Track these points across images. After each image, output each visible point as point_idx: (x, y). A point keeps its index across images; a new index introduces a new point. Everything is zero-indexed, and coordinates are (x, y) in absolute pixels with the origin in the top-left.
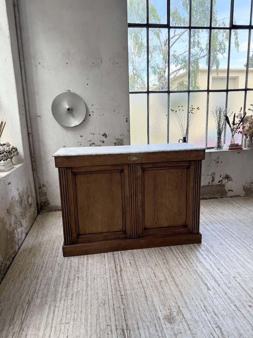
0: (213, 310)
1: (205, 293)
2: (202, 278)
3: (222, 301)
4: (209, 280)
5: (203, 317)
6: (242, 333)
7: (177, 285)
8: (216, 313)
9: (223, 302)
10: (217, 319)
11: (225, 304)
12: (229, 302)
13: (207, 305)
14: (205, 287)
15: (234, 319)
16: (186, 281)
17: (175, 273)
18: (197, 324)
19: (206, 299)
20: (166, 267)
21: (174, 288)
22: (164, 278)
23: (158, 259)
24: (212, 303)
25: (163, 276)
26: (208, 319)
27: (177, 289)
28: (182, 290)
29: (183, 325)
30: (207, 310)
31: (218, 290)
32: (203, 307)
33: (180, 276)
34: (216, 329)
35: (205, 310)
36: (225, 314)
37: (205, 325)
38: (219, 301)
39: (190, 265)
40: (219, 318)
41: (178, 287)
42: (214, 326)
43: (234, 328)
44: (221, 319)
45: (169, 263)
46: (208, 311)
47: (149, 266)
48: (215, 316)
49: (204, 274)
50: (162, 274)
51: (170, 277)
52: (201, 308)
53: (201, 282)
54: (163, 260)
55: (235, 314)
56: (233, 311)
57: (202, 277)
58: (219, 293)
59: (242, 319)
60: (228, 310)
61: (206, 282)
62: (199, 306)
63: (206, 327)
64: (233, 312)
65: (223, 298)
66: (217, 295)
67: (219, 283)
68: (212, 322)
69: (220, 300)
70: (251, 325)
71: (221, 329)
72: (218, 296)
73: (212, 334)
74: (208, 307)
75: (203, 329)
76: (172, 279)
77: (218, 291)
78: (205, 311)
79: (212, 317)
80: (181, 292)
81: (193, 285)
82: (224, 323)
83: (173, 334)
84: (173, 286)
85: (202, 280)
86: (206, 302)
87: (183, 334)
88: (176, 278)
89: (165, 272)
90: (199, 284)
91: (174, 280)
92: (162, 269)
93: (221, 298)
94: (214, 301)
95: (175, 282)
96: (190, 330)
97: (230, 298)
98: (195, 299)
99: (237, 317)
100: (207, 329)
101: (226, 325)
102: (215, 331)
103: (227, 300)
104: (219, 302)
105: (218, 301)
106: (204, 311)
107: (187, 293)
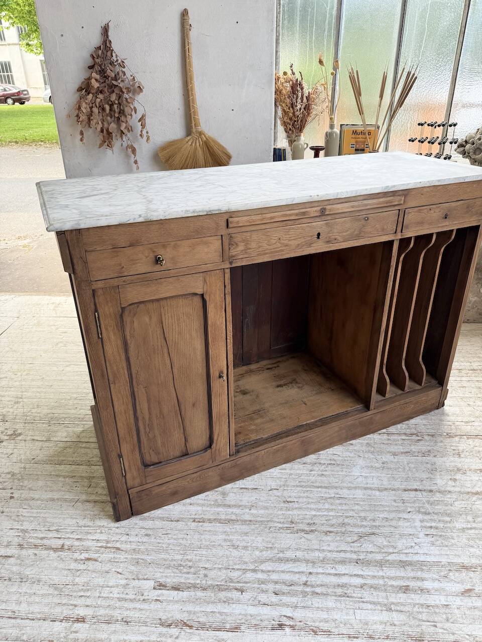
0: (100, 560)
1: (150, 569)
2: (205, 589)
3: (111, 595)
4: (190, 607)
5: (96, 533)
6: (23, 584)
7: (199, 522)
8: (90, 563)
9: (108, 597)
10: (76, 555)
11: (99, 597)
12: (102, 612)
13: (118, 556)
14: (170, 581)
15: (56, 593)
16: (207, 547)
17: (246, 534)
18: (89, 516)
19: (134, 563)
20: (277, 520)
21: (194, 513)
22: (233, 503)
23: (314, 513)
24: (118, 570)
25: (240, 504)
26: (88, 539)
27: (189, 516)
28: (180, 525)
29: (101, 494)
30: (106, 548)
31: (145, 606)
32: (118, 545)
33: (230, 541)
34: (60, 542)
35: (109, 545)
36: (77, 580)
37: (79, 528)
38: (115, 590)
39: (271, 587)
40: (76, 560)
41: (194, 521)
42: (68, 543)
43: (41, 577)
44: (73, 566)
45: (289, 531)
46: (103, 549)
47: (284, 485)
48: (84, 556)
49: (220, 607)
50: (247, 504)
51: (234, 517)
52: (118, 541)
53: (192, 582)
54: (309, 524)
55: (64, 602)
56: (75, 603)
57: (209, 593)
58: (138, 605)
59: (46, 609)
60: (82, 594)
61: (185, 594)
62: (124, 538)
63: (73, 528)
64: (71, 602)
65: (118, 604)
66: (134, 597)
67: (169, 626)
68: (77, 543)
69: (116, 593)
70: (22, 619)
71: (55, 550)
72: (127, 597)
73: (57, 531)
74: (111, 556)
75: (74, 521)
76: (223, 517)
77: (142, 607)
78: (107, 544)
79: (87, 550)
80: (178, 521)
81: (189, 557)
82: (61, 566)
83: (95, 475)
84: (200, 512)
85: (194, 587)
86: (126, 558)
87: (86, 488)
88: (227, 528)
89: (253, 511)
90: (185, 570)
91: (220, 521)
92: (266, 508)
93: (120, 599)
94: (119, 576)
95: (210, 521)
96: (86, 501)
97: (108, 622)
98: (145, 539)
99: (56, 600)
100: (70, 528)
101: (55, 565)
102: (60, 538)
103: (108, 611)
104: (114, 587)
105: (117, 586)
106: (108, 542)
107: (169, 532)
